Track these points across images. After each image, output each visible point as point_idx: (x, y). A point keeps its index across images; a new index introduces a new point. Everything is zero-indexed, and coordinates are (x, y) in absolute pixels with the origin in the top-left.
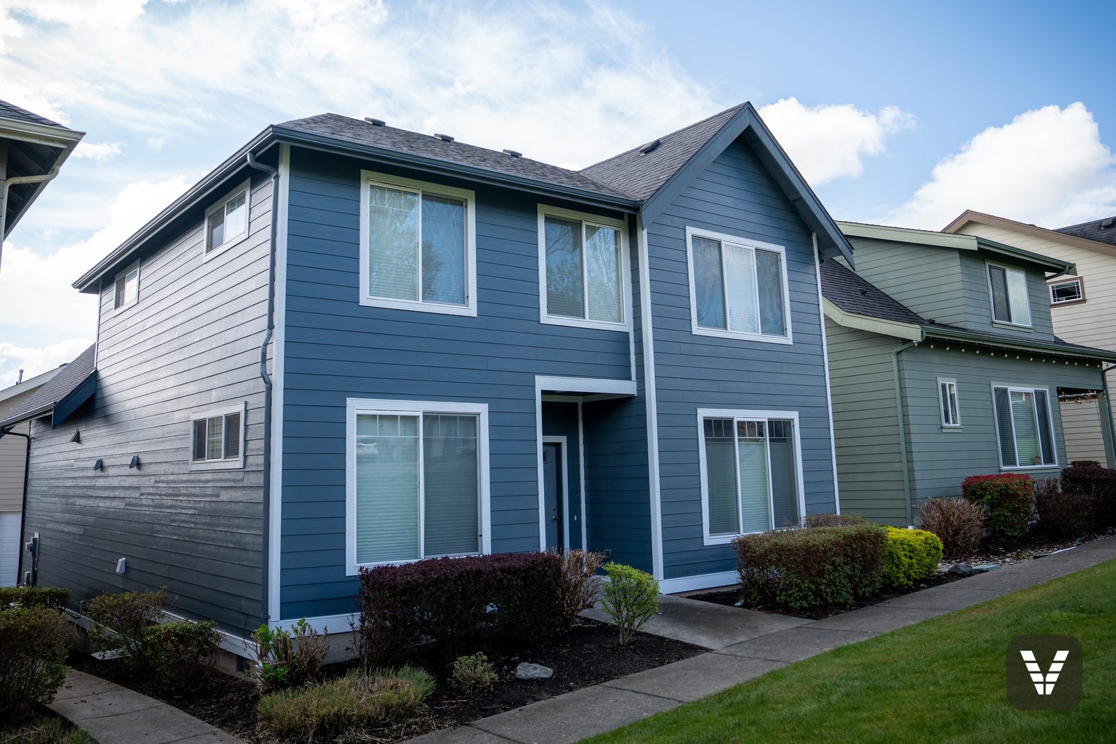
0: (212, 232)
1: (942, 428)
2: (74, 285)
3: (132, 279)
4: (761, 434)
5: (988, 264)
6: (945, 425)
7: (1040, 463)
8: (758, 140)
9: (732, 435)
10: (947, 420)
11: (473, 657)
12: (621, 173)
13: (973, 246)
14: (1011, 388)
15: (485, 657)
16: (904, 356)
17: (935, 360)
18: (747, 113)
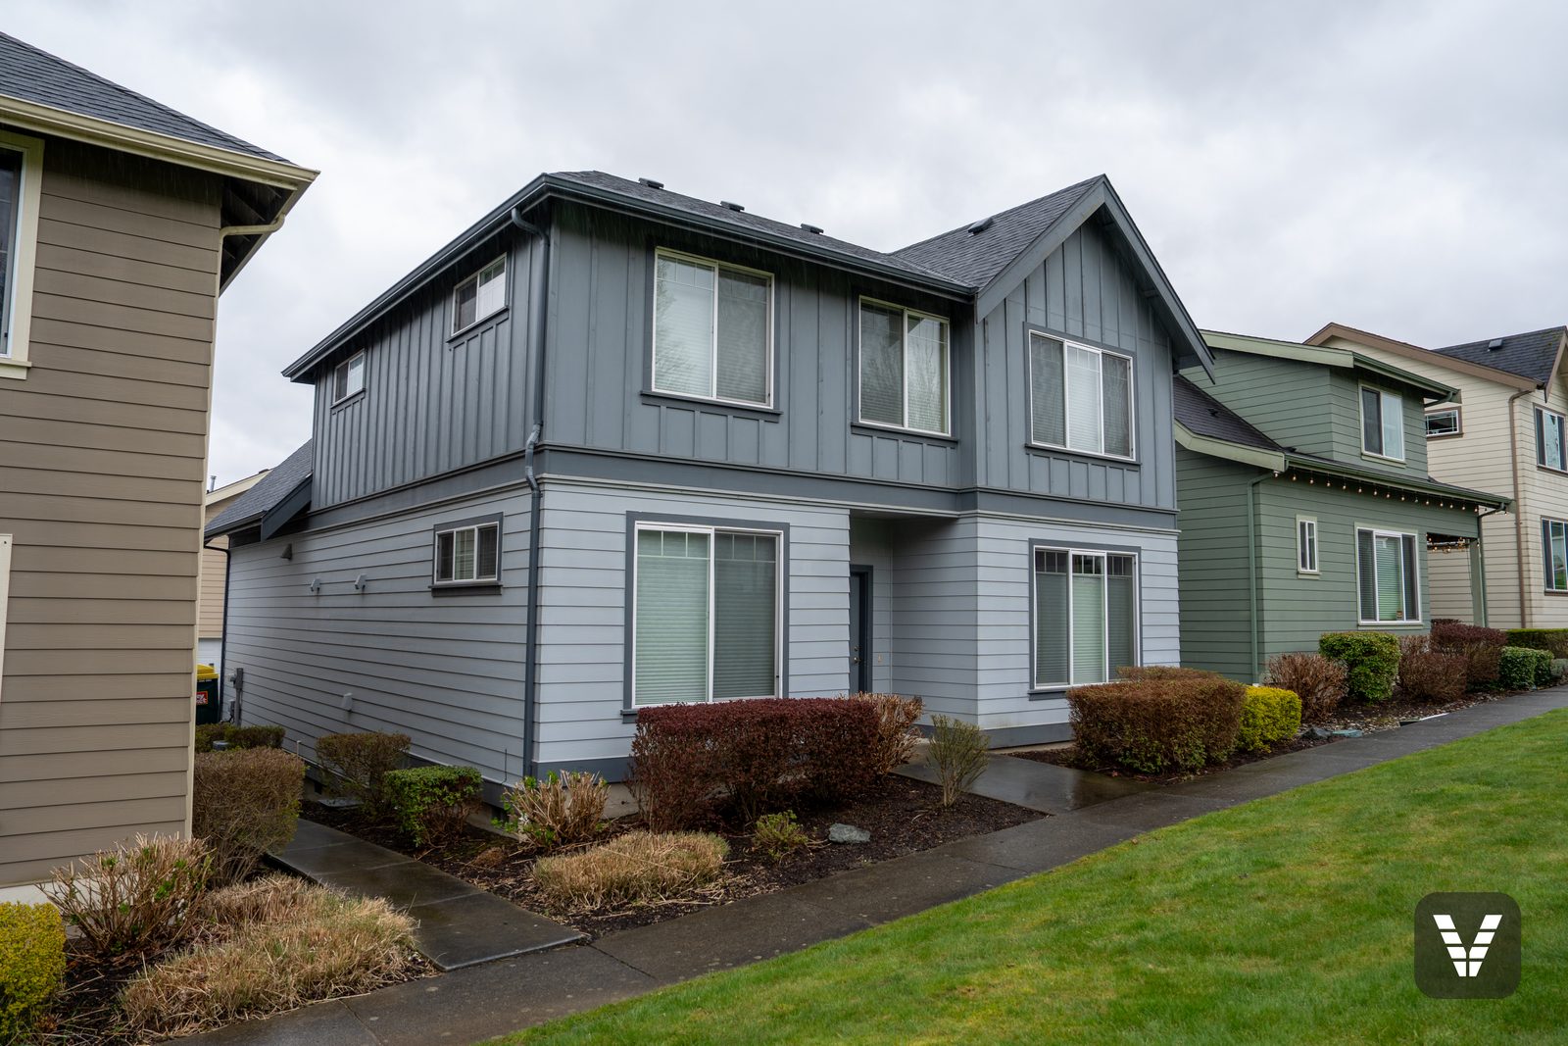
0: (460, 308)
1: (1298, 573)
2: (284, 373)
3: (357, 365)
4: (1098, 571)
5: (1361, 385)
6: (1301, 570)
7: (1401, 618)
8: (1112, 222)
9: (1067, 571)
10: (1304, 565)
11: (780, 815)
12: (946, 256)
13: (1347, 362)
14: (1377, 532)
15: (794, 816)
16: (1262, 488)
17: (1296, 494)
18: (1101, 188)
